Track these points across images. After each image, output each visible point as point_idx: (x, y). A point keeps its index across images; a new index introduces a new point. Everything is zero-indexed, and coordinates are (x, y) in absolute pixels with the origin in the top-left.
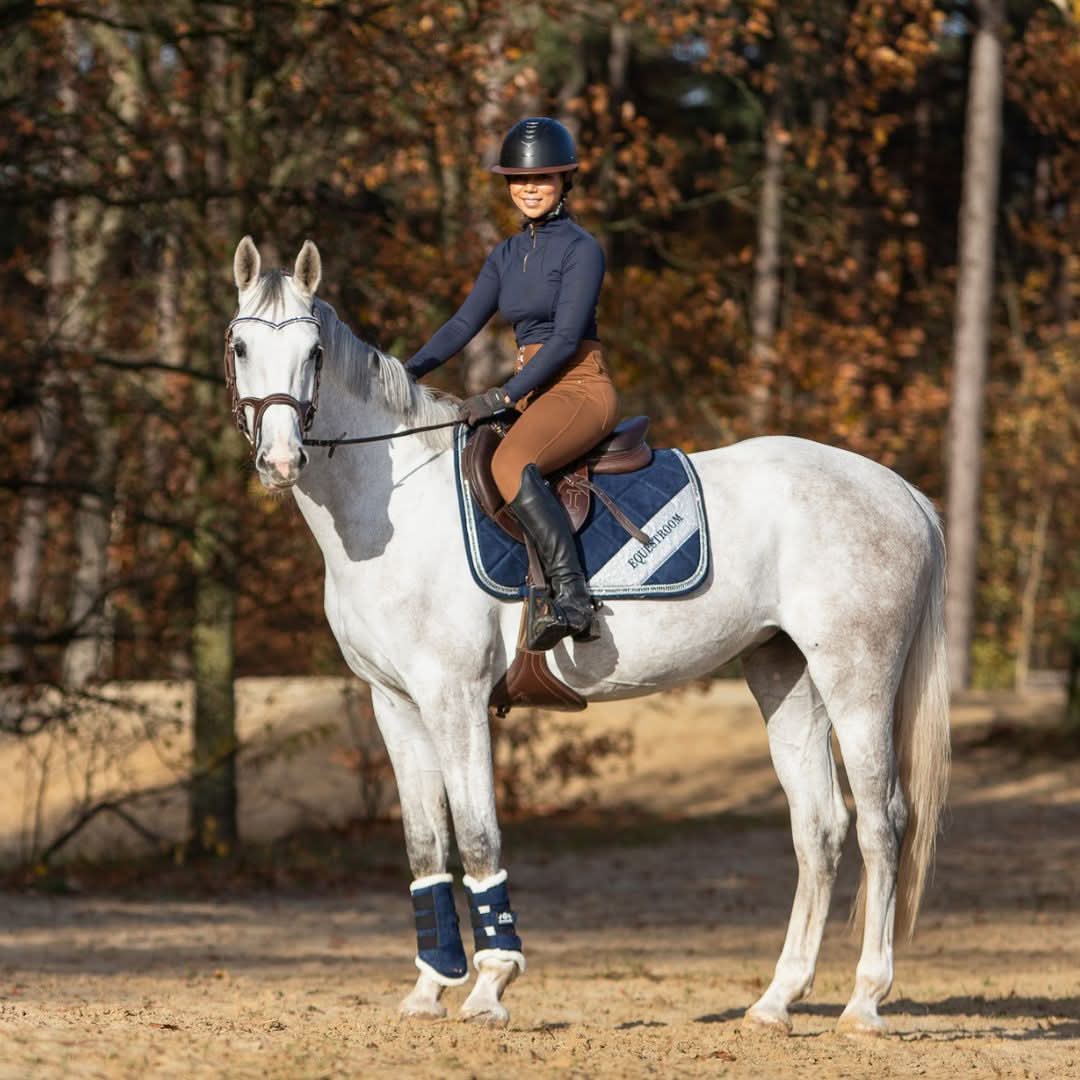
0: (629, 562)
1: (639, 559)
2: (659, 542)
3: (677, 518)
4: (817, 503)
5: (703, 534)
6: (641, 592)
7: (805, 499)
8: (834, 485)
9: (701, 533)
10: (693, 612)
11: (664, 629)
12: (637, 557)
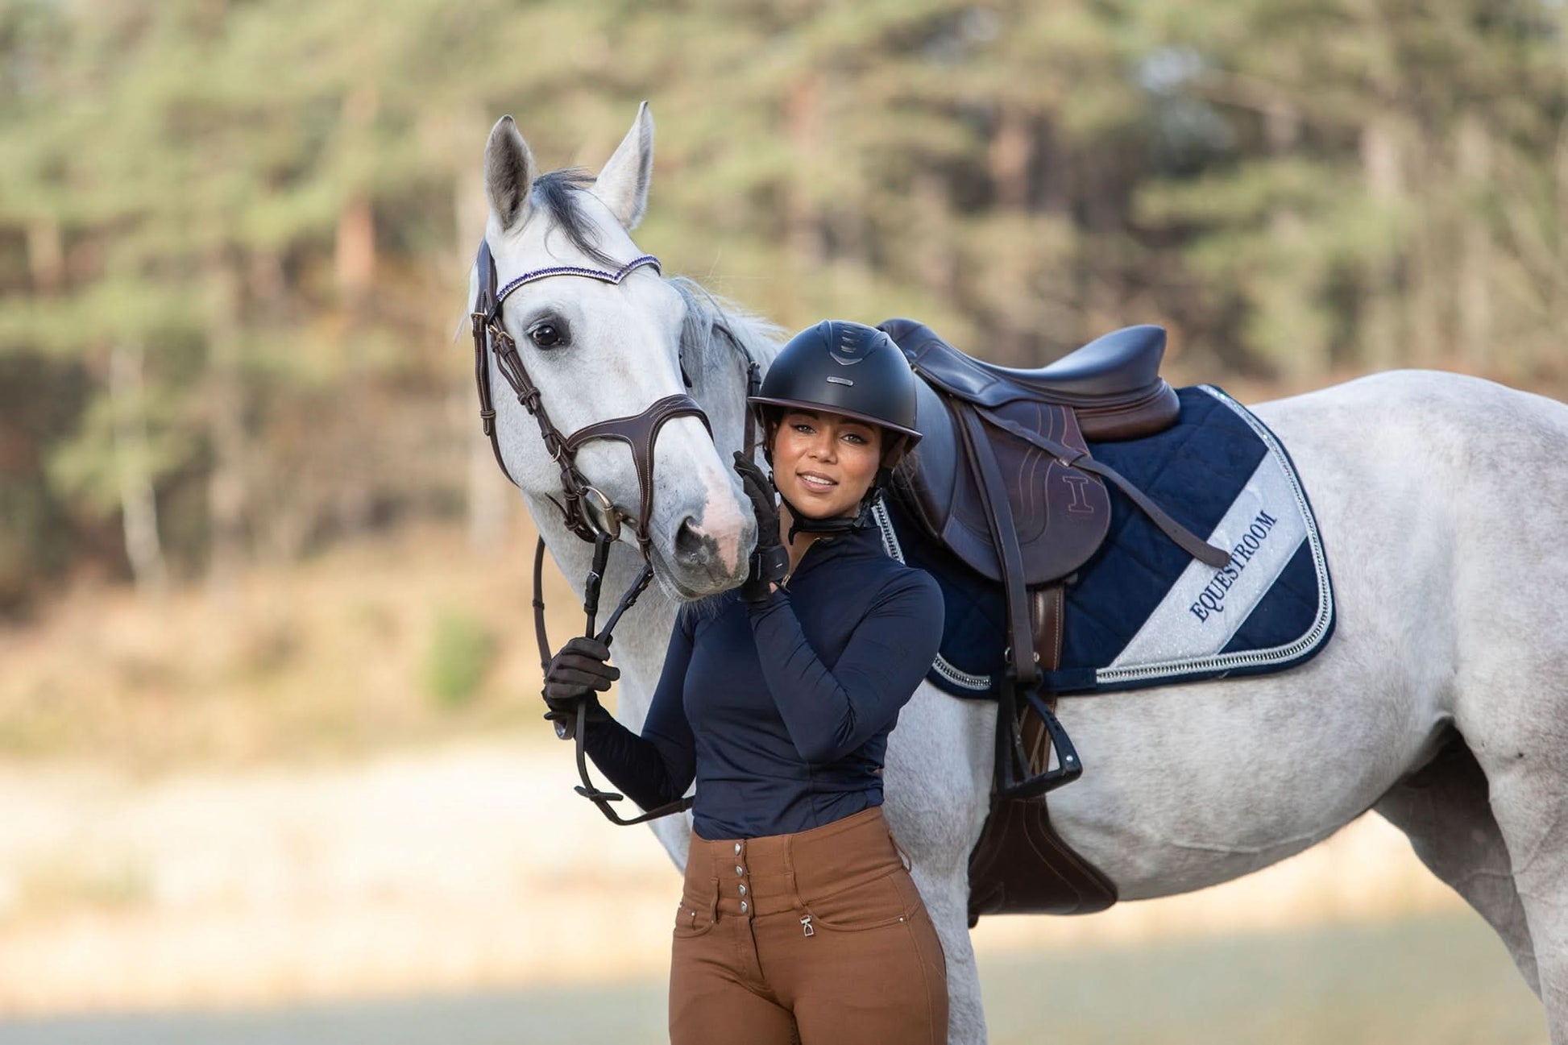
0: (1192, 609)
1: (1211, 605)
2: (1242, 567)
3: (1266, 519)
4: (1514, 473)
5: (1314, 546)
6: (1220, 667)
7: (1494, 466)
8: (1537, 441)
9: (1312, 543)
10: (1319, 694)
11: (1274, 730)
12: (1205, 598)
